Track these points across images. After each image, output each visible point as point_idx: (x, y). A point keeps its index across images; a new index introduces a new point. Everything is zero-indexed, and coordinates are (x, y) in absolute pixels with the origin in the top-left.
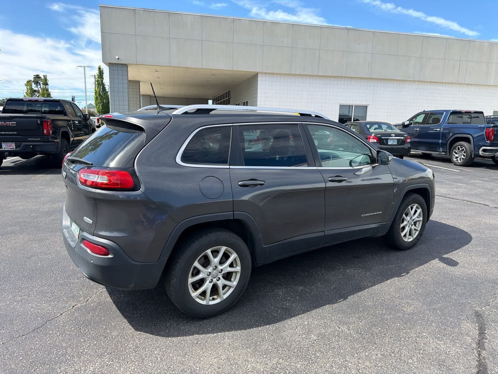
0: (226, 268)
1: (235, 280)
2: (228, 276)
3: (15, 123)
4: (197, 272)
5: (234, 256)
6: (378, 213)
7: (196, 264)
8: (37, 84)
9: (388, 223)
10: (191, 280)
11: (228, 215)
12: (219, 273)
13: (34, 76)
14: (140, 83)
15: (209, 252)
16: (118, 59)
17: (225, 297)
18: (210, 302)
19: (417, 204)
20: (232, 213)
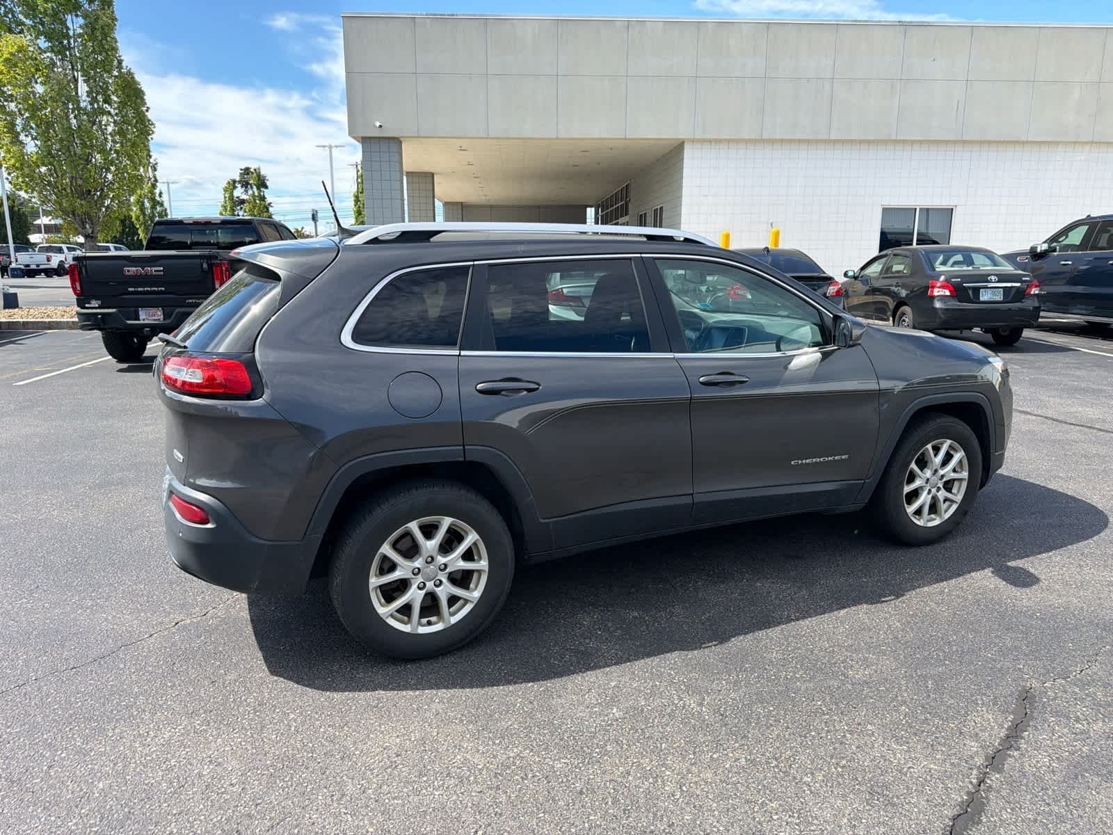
0: (455, 561)
1: (476, 587)
2: (462, 579)
3: (162, 268)
4: (388, 566)
5: (472, 538)
6: (836, 458)
7: (386, 549)
8: (246, 187)
9: (867, 481)
10: (375, 581)
11: (449, 451)
12: (439, 572)
13: (241, 170)
14: (435, 176)
15: (414, 526)
16: (380, 126)
17: (454, 620)
18: (420, 628)
19: (951, 439)
20: (462, 448)
